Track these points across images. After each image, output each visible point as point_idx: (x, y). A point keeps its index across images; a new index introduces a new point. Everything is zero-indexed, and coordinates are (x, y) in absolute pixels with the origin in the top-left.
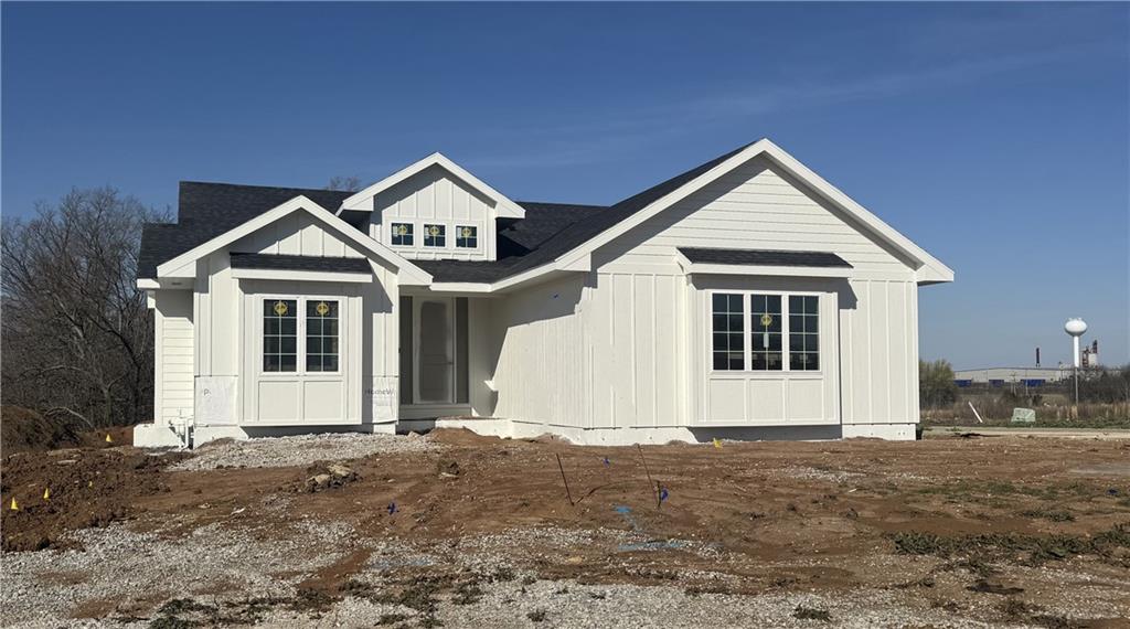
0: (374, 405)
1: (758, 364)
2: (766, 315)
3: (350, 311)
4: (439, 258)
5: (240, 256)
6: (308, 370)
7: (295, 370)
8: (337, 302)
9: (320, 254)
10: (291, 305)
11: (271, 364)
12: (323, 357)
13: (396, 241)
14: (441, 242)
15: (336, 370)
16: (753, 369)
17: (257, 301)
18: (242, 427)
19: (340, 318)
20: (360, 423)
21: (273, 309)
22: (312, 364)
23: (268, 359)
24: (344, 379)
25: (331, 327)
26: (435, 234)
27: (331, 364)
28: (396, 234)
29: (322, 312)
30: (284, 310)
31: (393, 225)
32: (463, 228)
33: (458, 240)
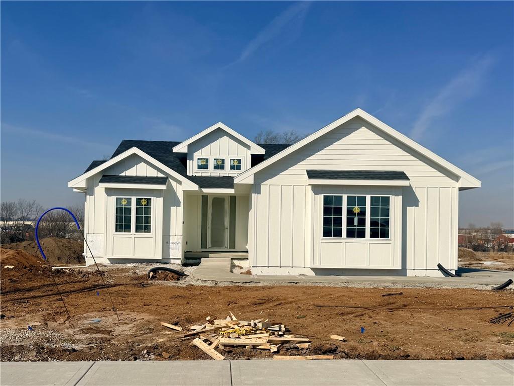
0: (170, 250)
1: (350, 234)
2: (356, 207)
3: (157, 204)
4: (222, 175)
5: (106, 177)
6: (136, 232)
7: (130, 232)
8: (151, 199)
9: (145, 175)
10: (129, 200)
11: (119, 228)
12: (144, 225)
13: (200, 167)
14: (222, 167)
15: (150, 232)
16: (347, 237)
17: (113, 199)
18: (108, 259)
19: (152, 207)
20: (161, 258)
21: (120, 202)
22: (138, 229)
23: (118, 226)
24: (154, 236)
25: (148, 211)
26: (219, 163)
27: (147, 228)
28: (200, 164)
29: (143, 203)
30: (126, 203)
31: (198, 159)
32: (234, 160)
33: (231, 166)
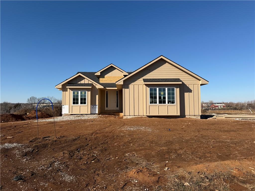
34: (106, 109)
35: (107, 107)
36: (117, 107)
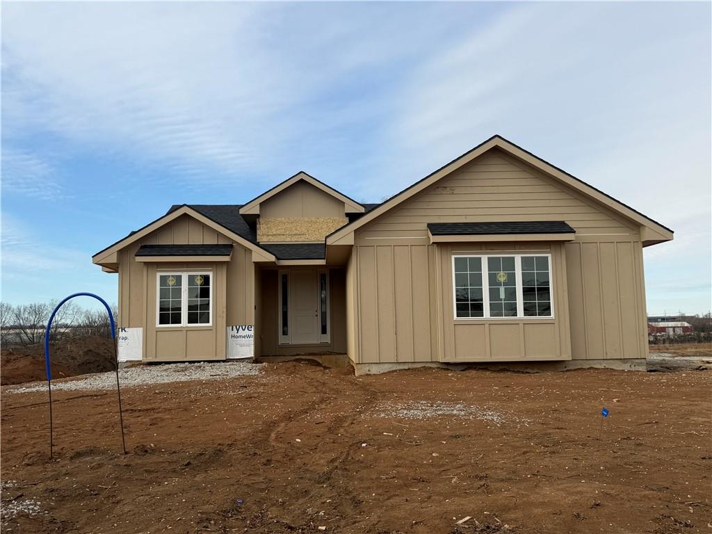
6: (189, 323)
7: (180, 323)
8: (209, 276)
12: (200, 313)
15: (208, 322)
16: (491, 315)
19: (210, 286)
20: (225, 359)
29: (199, 282)
30: (173, 282)
34: (282, 340)
35: (285, 333)
36: (324, 331)
